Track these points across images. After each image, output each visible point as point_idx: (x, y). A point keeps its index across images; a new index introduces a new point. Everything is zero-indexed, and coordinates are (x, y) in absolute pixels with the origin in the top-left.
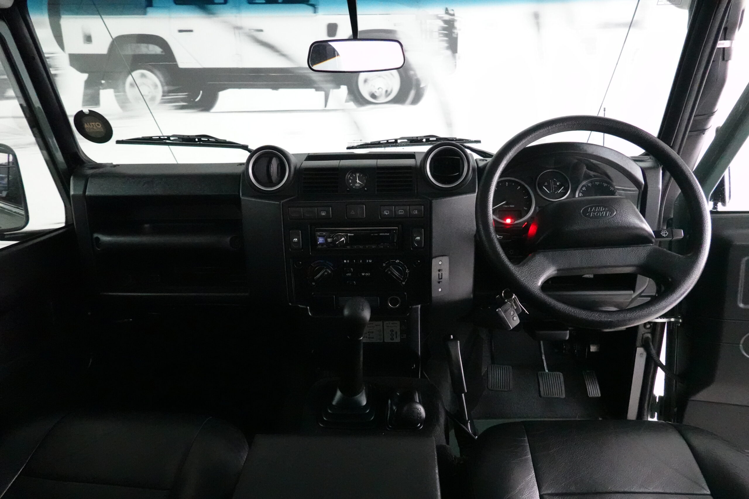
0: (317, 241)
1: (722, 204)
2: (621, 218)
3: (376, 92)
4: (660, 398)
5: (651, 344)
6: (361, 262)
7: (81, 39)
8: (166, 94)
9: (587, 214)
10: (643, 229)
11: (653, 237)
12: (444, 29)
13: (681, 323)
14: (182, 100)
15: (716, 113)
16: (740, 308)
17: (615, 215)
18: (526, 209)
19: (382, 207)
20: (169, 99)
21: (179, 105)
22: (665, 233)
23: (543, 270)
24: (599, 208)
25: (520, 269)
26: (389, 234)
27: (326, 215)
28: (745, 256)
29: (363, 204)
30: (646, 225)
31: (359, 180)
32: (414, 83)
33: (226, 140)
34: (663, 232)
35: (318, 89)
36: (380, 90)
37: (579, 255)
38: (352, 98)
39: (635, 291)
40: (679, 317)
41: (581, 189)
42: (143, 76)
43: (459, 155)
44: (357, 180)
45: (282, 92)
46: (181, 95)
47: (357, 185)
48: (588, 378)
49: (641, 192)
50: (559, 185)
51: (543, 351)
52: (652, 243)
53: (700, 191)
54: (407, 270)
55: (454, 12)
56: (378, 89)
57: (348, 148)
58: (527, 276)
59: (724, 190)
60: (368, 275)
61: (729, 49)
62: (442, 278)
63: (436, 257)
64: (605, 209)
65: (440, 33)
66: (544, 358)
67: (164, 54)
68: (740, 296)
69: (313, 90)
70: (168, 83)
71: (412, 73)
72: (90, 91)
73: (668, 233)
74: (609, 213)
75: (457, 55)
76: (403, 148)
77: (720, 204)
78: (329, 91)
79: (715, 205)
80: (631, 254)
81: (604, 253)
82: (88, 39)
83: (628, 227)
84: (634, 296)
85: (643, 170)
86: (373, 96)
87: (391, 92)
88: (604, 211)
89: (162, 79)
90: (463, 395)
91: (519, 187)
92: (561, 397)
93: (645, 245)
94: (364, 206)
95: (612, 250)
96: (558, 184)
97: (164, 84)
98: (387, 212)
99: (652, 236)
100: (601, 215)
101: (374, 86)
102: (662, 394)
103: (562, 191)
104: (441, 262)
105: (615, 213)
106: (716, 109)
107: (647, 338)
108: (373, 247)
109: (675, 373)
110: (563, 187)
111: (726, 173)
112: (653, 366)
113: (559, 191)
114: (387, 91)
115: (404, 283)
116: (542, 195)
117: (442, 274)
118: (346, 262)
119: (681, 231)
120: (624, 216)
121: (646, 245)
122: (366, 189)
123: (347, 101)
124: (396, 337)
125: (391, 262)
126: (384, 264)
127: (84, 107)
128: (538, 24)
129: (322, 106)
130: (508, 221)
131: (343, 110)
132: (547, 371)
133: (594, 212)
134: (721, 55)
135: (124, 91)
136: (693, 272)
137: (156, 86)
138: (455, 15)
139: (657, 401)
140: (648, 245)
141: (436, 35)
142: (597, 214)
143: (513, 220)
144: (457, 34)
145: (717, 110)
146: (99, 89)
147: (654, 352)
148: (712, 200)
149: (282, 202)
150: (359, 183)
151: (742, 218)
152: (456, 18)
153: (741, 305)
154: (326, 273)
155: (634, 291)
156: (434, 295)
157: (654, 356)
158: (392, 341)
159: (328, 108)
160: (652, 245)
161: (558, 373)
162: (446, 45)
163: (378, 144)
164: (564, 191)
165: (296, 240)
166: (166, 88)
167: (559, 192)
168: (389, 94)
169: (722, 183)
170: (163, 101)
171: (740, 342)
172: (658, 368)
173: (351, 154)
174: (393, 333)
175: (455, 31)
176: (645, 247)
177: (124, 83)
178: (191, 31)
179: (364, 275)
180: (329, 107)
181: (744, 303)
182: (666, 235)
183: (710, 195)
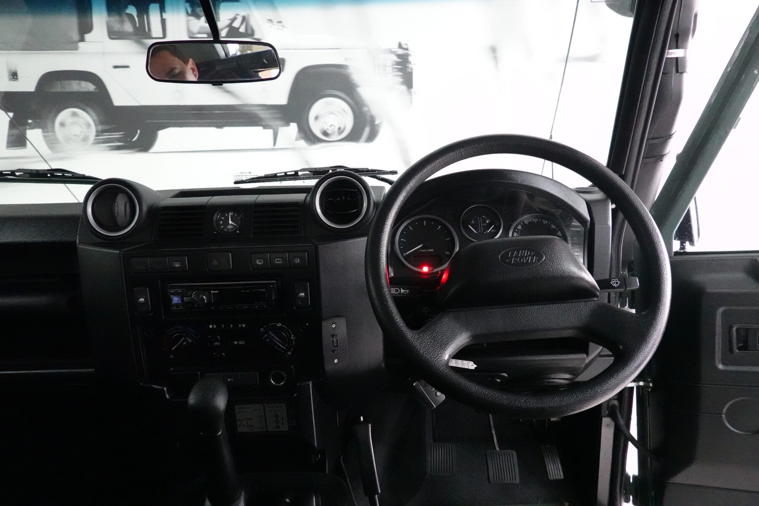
0: (171, 300)
1: (689, 243)
2: (552, 264)
3: (328, 129)
4: (634, 477)
5: (618, 412)
6: (231, 327)
7: (6, 76)
8: (99, 134)
9: (507, 261)
10: (583, 279)
11: (598, 290)
12: (398, 64)
13: (652, 388)
14: (118, 140)
15: (674, 135)
16: (720, 370)
17: (544, 261)
18: (448, 253)
19: (252, 255)
20: (103, 139)
21: (116, 145)
22: (616, 282)
23: (453, 337)
24: (522, 252)
25: (420, 337)
26: (265, 290)
27: (180, 266)
28: (721, 306)
29: (228, 252)
30: (586, 273)
31: (231, 221)
32: (368, 119)
33: (84, 175)
34: (613, 280)
35: (265, 127)
36: (333, 127)
37: (500, 314)
38: (303, 136)
39: (589, 354)
40: (649, 380)
41: (516, 228)
42: (74, 114)
43: (357, 187)
44: (229, 220)
45: (227, 130)
46: (117, 135)
47: (230, 227)
48: (548, 455)
49: (587, 230)
50: (489, 223)
51: (492, 424)
52: (596, 296)
53: (654, 227)
54: (293, 336)
55: (407, 46)
56: (331, 126)
57: (236, 183)
58: (428, 346)
59: (690, 227)
60: (242, 343)
61: (683, 59)
62: (337, 346)
63: (326, 319)
64: (531, 253)
65: (394, 68)
66: (493, 432)
67: (97, 91)
68: (718, 355)
69: (260, 128)
70: (101, 123)
71: (365, 109)
72: (15, 132)
73: (619, 282)
74: (536, 258)
75: (413, 90)
76: (303, 182)
77: (687, 244)
78: (278, 129)
79: (682, 244)
80: (569, 313)
81: (533, 311)
82: (14, 76)
83: (562, 277)
84: (587, 361)
85: (589, 204)
86: (325, 133)
87: (344, 129)
88: (530, 255)
89: (95, 118)
90: (376, 496)
91: (440, 227)
92: (514, 482)
93: (587, 300)
94: (230, 254)
95: (545, 307)
96: (487, 222)
97: (98, 123)
98: (260, 262)
99: (596, 288)
100: (525, 262)
101: (326, 123)
102: (636, 473)
103: (492, 231)
104: (335, 325)
105: (544, 258)
106: (673, 131)
107: (614, 406)
108: (245, 307)
109: (649, 448)
110: (493, 226)
111: (691, 205)
112: (623, 440)
113: (488, 230)
114: (339, 128)
115: (289, 353)
116: (467, 236)
117: (337, 340)
118: (212, 327)
119: (636, 278)
120: (556, 262)
121: (589, 300)
122: (238, 232)
123: (297, 139)
124: (283, 425)
125: (270, 327)
126: (261, 329)
127: (9, 148)
128: (496, 59)
129: (270, 145)
130: (425, 269)
131: (293, 149)
132: (498, 449)
133: (516, 257)
134: (674, 65)
135: (53, 131)
136: (650, 336)
137: (89, 125)
138: (410, 49)
139: (631, 481)
140: (592, 299)
141: (390, 69)
142: (520, 260)
143: (432, 269)
144: (412, 69)
145: (675, 132)
146: (26, 129)
147: (622, 422)
148: (677, 239)
149: (123, 250)
150: (231, 224)
151: (713, 260)
152: (409, 53)
153: (721, 367)
154: (185, 343)
155: (587, 354)
156: (328, 367)
157: (623, 428)
158: (278, 430)
159: (277, 146)
160: (596, 299)
161: (511, 451)
162: (400, 80)
163: (273, 177)
164: (495, 231)
165: (142, 300)
166: (100, 128)
167: (488, 232)
168: (342, 132)
169: (688, 218)
170: (96, 141)
171: (722, 411)
172: (628, 442)
173: (237, 189)
174: (276, 419)
175: (410, 66)
176: (588, 302)
177: (53, 122)
178: (127, 67)
179: (237, 343)
180: (279, 145)
181: (724, 364)
182: (618, 285)
183: (674, 232)
